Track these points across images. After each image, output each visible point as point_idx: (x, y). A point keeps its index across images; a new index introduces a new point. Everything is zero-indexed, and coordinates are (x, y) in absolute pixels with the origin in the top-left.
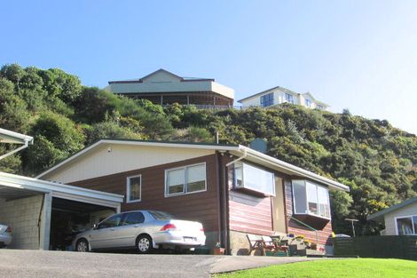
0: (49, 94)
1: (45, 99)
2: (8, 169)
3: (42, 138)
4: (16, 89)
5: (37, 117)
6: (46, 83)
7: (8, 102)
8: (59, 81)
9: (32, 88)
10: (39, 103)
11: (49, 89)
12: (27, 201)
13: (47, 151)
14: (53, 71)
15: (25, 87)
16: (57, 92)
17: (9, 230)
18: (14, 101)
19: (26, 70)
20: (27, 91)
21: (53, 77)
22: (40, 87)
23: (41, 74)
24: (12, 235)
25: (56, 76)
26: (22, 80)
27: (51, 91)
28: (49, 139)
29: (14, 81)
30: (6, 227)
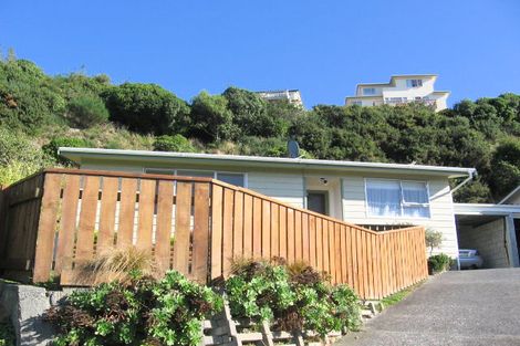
0: (505, 120)
1: (503, 125)
2: (479, 199)
3: (505, 163)
4: (471, 122)
5: (497, 145)
6: (499, 111)
7: (466, 137)
8: (512, 105)
9: (486, 118)
10: (497, 131)
11: (503, 115)
12: (490, 225)
13: (512, 175)
14: (502, 96)
15: (479, 118)
16: (513, 116)
17: (478, 254)
18: (471, 135)
19: (477, 103)
20: (483, 121)
21: (505, 102)
22: (494, 115)
23: (492, 102)
24: (482, 258)
25: (509, 101)
26: (476, 113)
27: (506, 115)
28: (512, 164)
29: (468, 116)
30: (474, 251)
